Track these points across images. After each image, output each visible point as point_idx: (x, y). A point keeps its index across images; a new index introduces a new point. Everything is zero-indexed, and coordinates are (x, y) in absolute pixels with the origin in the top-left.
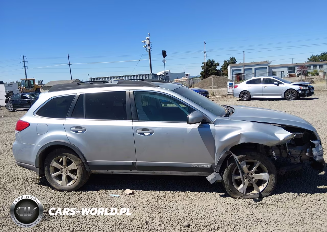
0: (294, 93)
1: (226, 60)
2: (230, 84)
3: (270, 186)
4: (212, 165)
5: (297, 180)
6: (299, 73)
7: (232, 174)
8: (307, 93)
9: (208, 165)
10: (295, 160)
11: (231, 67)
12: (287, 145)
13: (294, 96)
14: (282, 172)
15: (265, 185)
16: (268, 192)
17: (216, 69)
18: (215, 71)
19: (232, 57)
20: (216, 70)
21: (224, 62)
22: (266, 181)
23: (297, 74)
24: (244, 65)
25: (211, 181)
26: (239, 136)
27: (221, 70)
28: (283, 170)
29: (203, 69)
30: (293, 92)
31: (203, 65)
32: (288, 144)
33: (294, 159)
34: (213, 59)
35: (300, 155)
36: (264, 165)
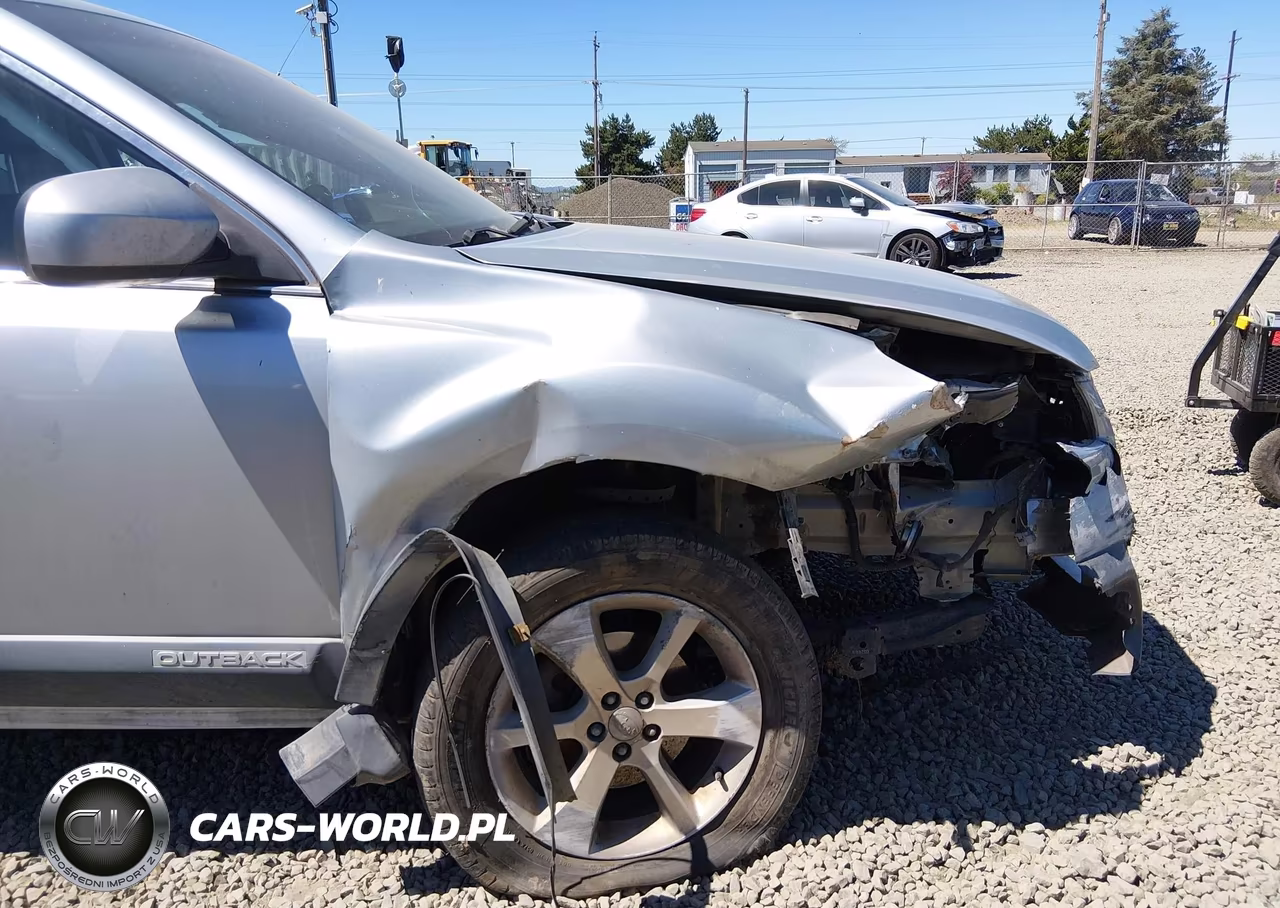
0: (926, 249)
1: (678, 125)
2: (680, 209)
3: (770, 783)
4: (323, 647)
5: (948, 695)
6: (944, 192)
7: (484, 718)
8: (977, 251)
9: (290, 651)
10: (946, 576)
11: (697, 155)
12: (894, 477)
13: (927, 262)
14: (856, 664)
15: (735, 776)
16: (754, 827)
17: (640, 158)
18: (636, 166)
19: (701, 114)
20: (640, 164)
21: (672, 131)
22: (746, 749)
23: (936, 198)
24: (746, 151)
25: (314, 775)
26: (527, 406)
27: (658, 163)
28: (863, 645)
29: (587, 154)
30: (923, 247)
31: (586, 138)
32: (904, 470)
33: (940, 575)
34: (627, 116)
35: (977, 544)
36: (729, 629)
